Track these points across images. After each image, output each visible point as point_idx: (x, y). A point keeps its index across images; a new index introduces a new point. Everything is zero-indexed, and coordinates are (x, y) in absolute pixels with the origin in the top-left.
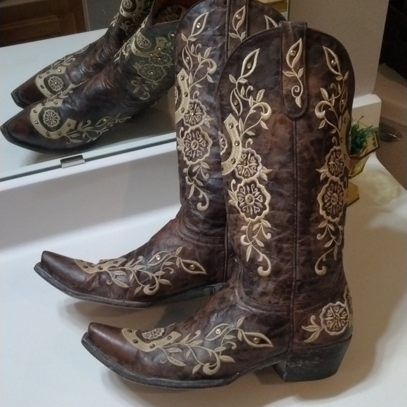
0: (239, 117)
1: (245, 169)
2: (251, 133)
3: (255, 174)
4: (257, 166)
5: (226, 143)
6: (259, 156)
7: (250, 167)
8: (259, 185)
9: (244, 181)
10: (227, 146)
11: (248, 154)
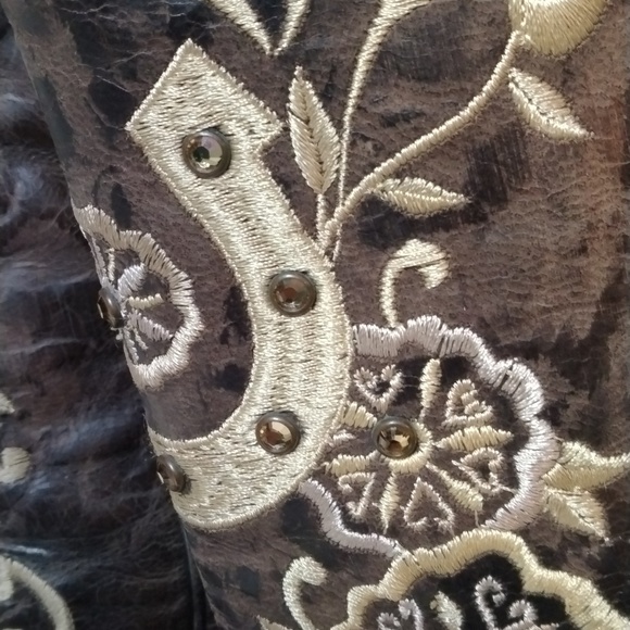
0: (287, 61)
1: (406, 482)
2: (424, 195)
3: (493, 504)
4: (511, 448)
5: (183, 297)
6: (521, 370)
7: (444, 458)
8: (536, 574)
9: (403, 564)
10: (193, 325)
11: (411, 368)
